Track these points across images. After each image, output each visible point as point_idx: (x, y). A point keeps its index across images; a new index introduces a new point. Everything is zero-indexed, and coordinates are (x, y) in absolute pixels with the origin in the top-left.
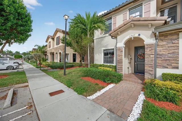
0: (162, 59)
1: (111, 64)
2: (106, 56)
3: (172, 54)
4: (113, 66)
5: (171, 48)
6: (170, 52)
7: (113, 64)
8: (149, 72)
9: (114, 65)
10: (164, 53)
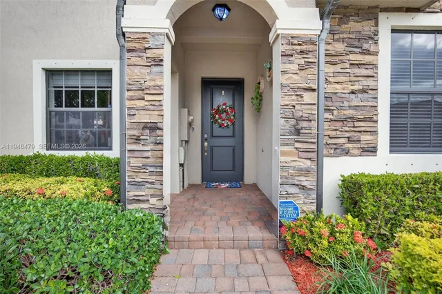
0: (331, 117)
1: (91, 153)
2: (64, 109)
3: (360, 96)
4: (108, 160)
5: (357, 71)
6: (356, 87)
7: (106, 154)
8: (296, 180)
9: (114, 154)
10: (339, 88)
